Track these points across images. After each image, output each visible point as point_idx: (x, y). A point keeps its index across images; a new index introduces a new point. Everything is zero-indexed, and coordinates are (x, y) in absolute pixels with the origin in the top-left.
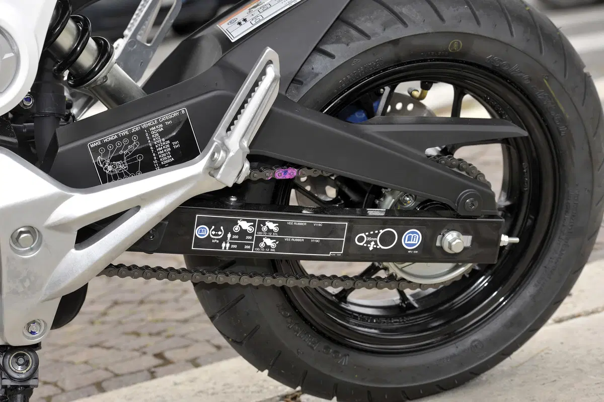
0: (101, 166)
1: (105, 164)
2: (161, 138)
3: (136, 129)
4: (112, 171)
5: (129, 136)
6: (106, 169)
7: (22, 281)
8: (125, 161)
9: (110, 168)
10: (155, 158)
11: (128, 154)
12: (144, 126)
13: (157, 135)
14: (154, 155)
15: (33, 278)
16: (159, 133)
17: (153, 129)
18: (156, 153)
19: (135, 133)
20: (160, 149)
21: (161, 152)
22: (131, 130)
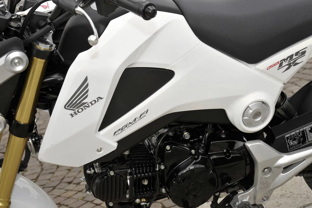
0: (289, 143)
1: (290, 142)
2: (309, 132)
3: (301, 130)
4: (292, 144)
5: (299, 133)
6: (290, 144)
7: (264, 184)
8: (297, 141)
9: (292, 143)
10: (307, 139)
11: (298, 138)
12: (304, 128)
13: (308, 131)
14: (307, 138)
15: (267, 183)
16: (309, 130)
17: (307, 129)
18: (307, 137)
19: (301, 131)
20: (309, 136)
21: (309, 137)
22: (300, 130)
